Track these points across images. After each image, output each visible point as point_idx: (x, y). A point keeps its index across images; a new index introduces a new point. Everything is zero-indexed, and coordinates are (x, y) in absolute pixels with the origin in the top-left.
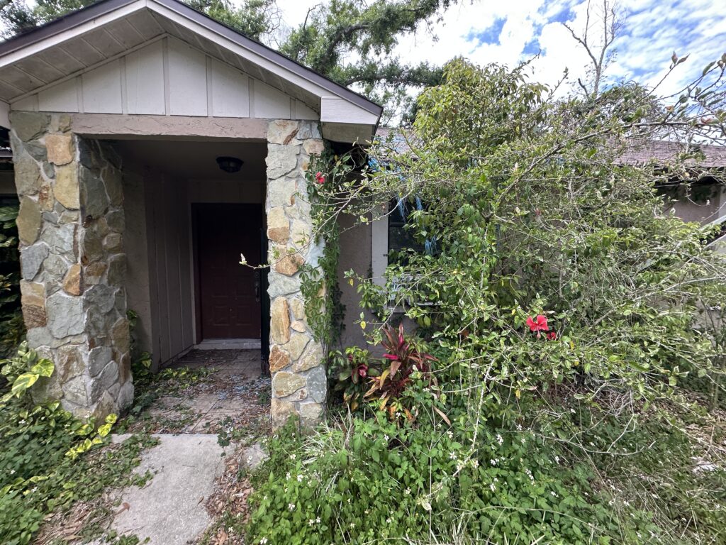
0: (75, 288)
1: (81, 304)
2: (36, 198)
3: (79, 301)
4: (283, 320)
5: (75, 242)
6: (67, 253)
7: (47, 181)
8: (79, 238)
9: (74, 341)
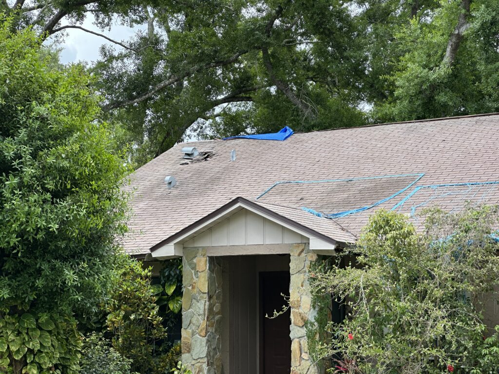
0: (203, 333)
1: (205, 341)
2: (190, 288)
3: (205, 339)
4: (297, 352)
5: (205, 309)
6: (201, 315)
7: (195, 279)
8: (207, 307)
9: (201, 361)
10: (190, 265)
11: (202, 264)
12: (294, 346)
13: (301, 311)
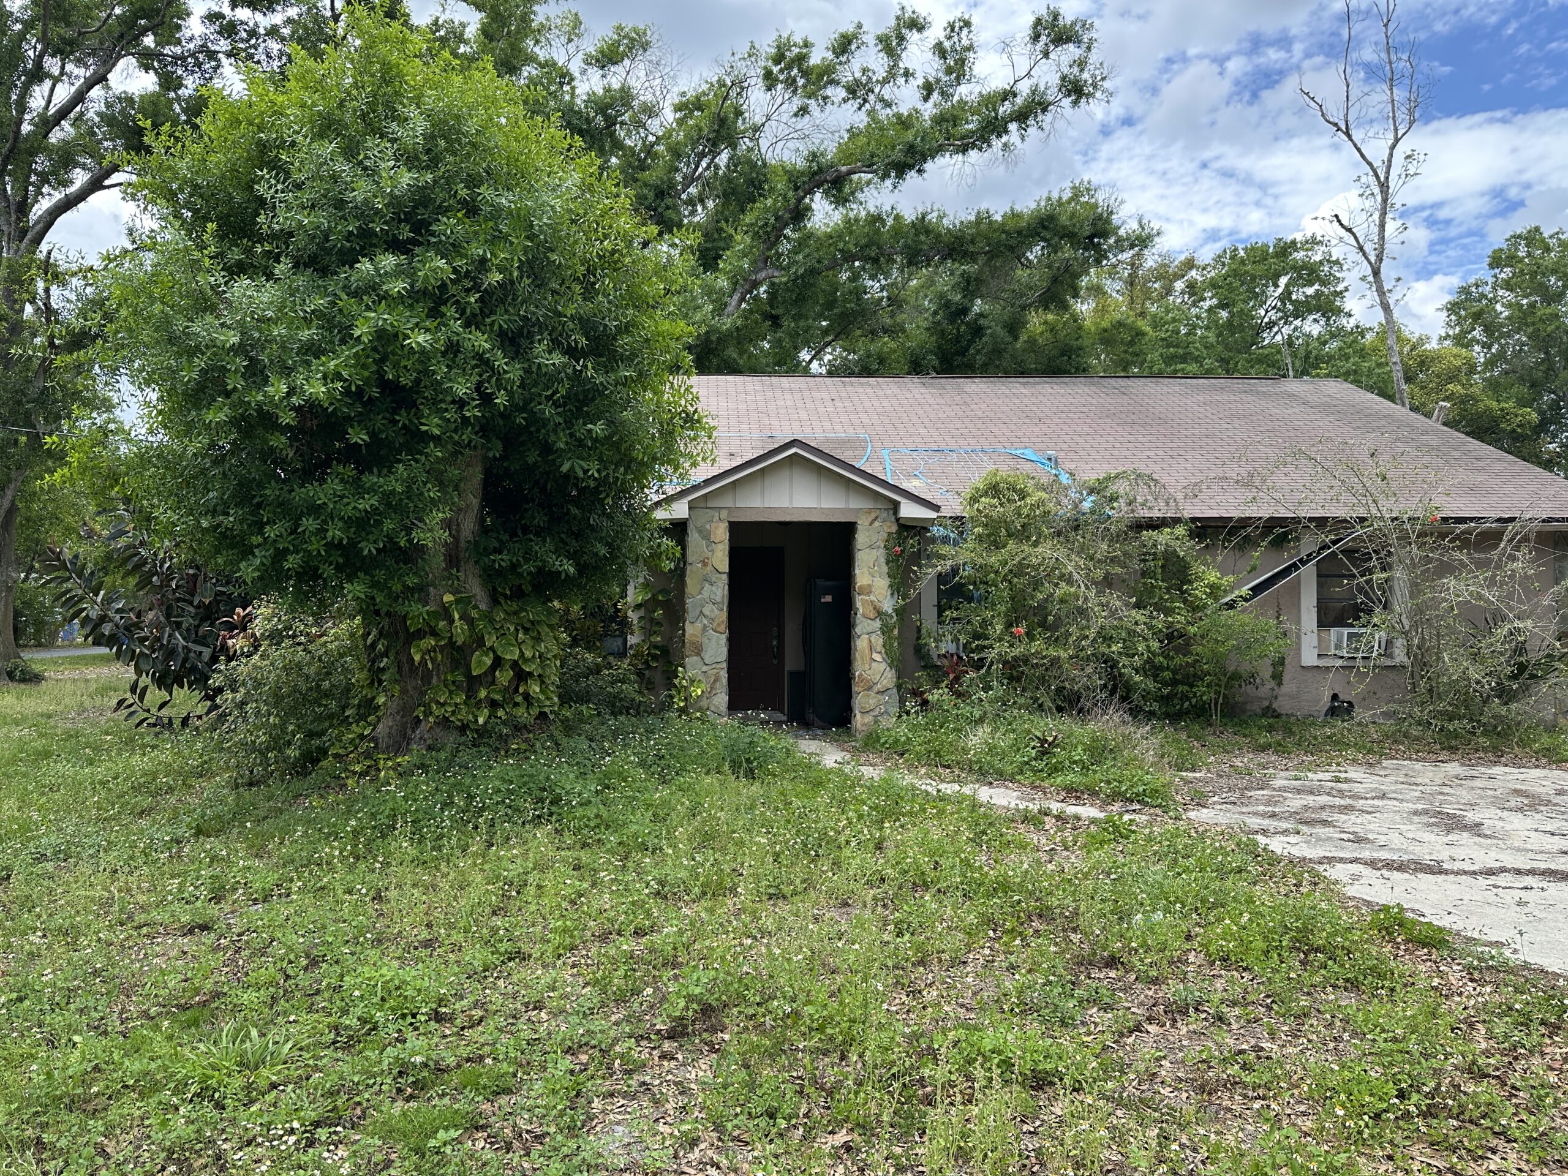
0: (722, 629)
1: (725, 640)
2: (699, 565)
3: (724, 637)
4: (865, 652)
5: (723, 596)
6: (717, 603)
7: (708, 553)
8: (726, 593)
9: (717, 667)
10: (700, 532)
11: (721, 533)
12: (861, 644)
13: (872, 598)
